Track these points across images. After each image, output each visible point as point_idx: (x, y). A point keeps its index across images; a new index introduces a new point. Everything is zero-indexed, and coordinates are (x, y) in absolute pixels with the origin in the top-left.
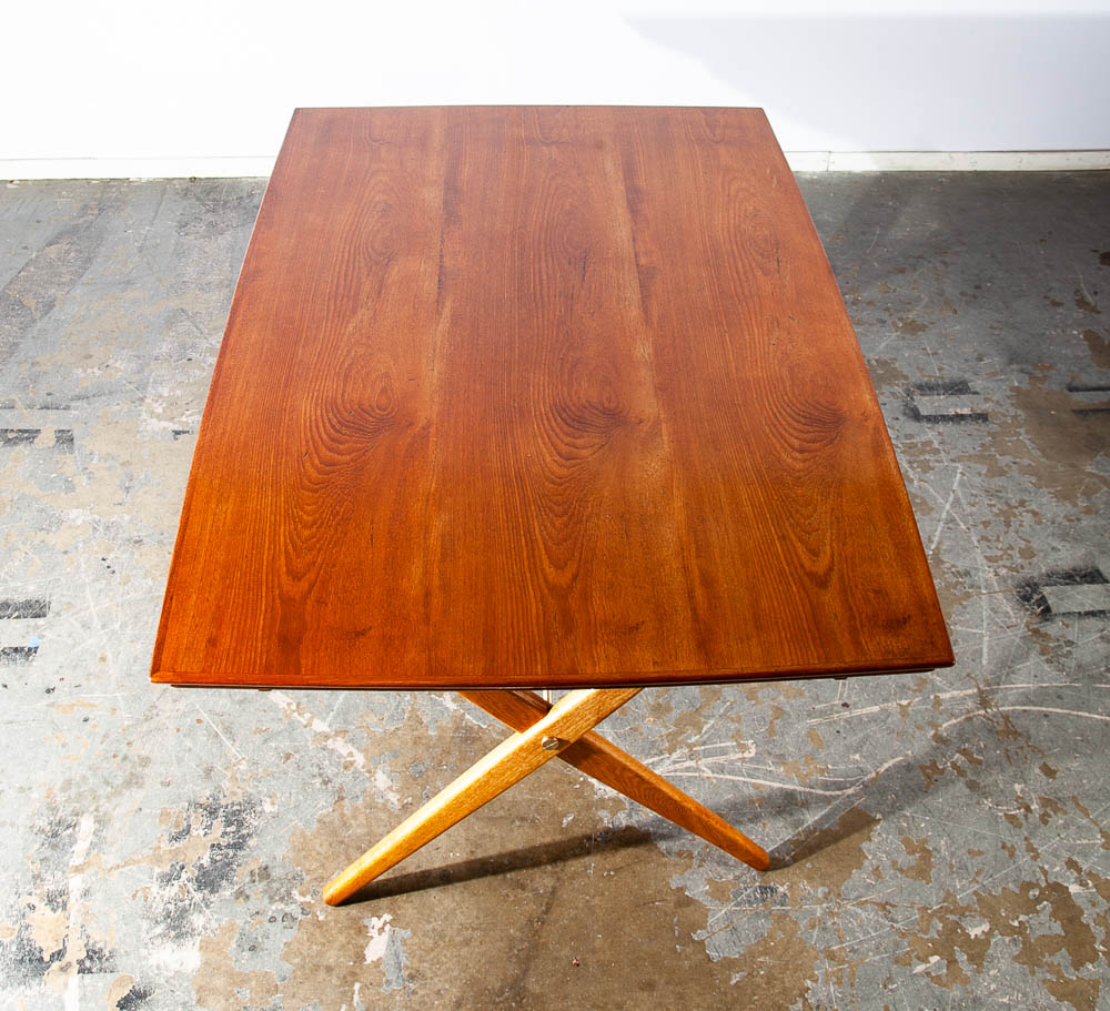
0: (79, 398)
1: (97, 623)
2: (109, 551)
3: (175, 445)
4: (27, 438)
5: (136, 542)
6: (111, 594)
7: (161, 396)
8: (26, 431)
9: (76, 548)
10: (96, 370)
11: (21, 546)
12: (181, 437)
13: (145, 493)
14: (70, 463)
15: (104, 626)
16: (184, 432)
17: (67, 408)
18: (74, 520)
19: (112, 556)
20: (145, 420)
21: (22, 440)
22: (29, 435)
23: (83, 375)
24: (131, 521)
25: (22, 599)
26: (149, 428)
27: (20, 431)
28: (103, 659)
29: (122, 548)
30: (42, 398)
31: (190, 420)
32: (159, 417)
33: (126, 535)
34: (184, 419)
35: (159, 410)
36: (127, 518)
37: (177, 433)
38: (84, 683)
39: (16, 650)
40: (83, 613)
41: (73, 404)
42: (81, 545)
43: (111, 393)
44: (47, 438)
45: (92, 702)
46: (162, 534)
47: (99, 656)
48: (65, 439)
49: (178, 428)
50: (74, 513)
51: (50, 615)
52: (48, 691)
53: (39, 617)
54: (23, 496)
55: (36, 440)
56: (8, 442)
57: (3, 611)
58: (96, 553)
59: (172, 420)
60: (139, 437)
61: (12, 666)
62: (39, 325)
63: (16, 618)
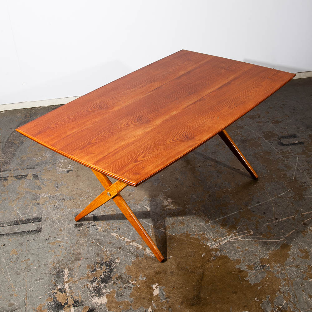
0: (37, 165)
1: (57, 221)
2: (56, 203)
3: (68, 174)
4: (24, 177)
5: (63, 200)
6: (59, 214)
7: (61, 162)
8: (24, 175)
9: (46, 203)
10: (40, 158)
11: (29, 205)
12: (69, 172)
13: (62, 187)
14: (38, 182)
15: (59, 222)
16: (70, 171)
17: (34, 168)
18: (43, 196)
19: (57, 204)
20: (58, 169)
21: (23, 178)
22: (25, 176)
23: (37, 159)
24: (60, 195)
25: (33, 218)
26: (59, 171)
27: (22, 175)
28: (61, 230)
29: (59, 202)
30: (26, 166)
31: (71, 167)
32: (61, 168)
33: (60, 198)
34: (69, 167)
35: (62, 166)
36: (59, 194)
37: (68, 171)
38: (57, 236)
39: (35, 230)
40: (52, 219)
41: (35, 167)
42: (47, 202)
43: (46, 163)
44: (30, 177)
45: (60, 241)
46: (70, 197)
47: (59, 229)
48: (35, 176)
49: (68, 170)
50: (43, 195)
51: (43, 221)
52: (47, 240)
53: (39, 221)
54: (27, 192)
55: (27, 177)
56: (19, 179)
57: (28, 221)
58: (52, 204)
59: (66, 168)
60: (57, 173)
61: (35, 235)
62: (20, 148)
63: (33, 222)
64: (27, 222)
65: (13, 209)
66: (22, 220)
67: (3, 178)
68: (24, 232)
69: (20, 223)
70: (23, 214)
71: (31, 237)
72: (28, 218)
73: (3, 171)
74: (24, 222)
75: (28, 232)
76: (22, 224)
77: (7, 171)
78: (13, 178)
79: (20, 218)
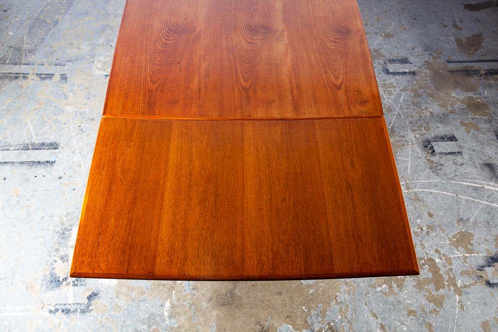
0: (69, 61)
1: (77, 152)
2: (82, 123)
3: (106, 80)
4: (49, 77)
5: (92, 120)
6: (83, 140)
7: (100, 61)
8: (49, 74)
9: (69, 122)
10: (75, 50)
11: (48, 121)
13: (95, 100)
14: (66, 87)
15: (80, 153)
17: (64, 65)
18: (68, 111)
19: (83, 125)
20: (94, 71)
21: (47, 78)
22: (50, 76)
23: (70, 52)
24: (89, 111)
25: (49, 142)
26: (96, 74)
27: (46, 74)
28: (80, 166)
29: (87, 122)
30: (54, 61)
32: (99, 69)
33: (88, 117)
34: (109, 70)
35: (100, 67)
36: (88, 110)
37: (107, 76)
38: (73, 175)
39: (47, 162)
40: (72, 148)
41: (67, 64)
42: (71, 121)
43: (81, 59)
44: (57, 77)
45: (76, 182)
47: (79, 164)
48: (64, 78)
49: (106, 73)
50: (68, 108)
51: (60, 148)
52: (60, 178)
53: (56, 149)
54: (48, 101)
55: (53, 78)
56: (42, 78)
57: (42, 146)
58: (77, 124)
59: (105, 70)
60: (92, 77)
61: (46, 168)
62: (53, 30)
63: (47, 149)
65: (26, 124)
66: (33, 144)
67: (22, 75)
68: (34, 162)
69: (30, 148)
70: (37, 135)
71: (40, 171)
72: (41, 141)
73: (24, 64)
74: (37, 147)
75: (39, 162)
76: (33, 150)
77: (29, 64)
78: (35, 77)
79: (33, 140)
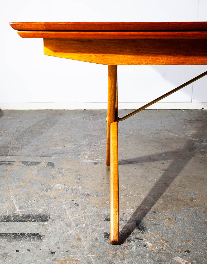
0: (55, 154)
1: (73, 224)
2: (75, 198)
3: (95, 166)
4: (35, 164)
5: (86, 195)
6: (78, 213)
7: (86, 154)
8: (35, 162)
9: (60, 197)
10: (60, 147)
11: (34, 196)
12: (98, 164)
13: (87, 180)
14: (53, 171)
15: (77, 225)
16: (98, 163)
17: (51, 156)
18: (57, 188)
19: (76, 199)
20: (82, 160)
21: (33, 164)
22: (37, 163)
23: (56, 149)
24: (82, 188)
25: (36, 214)
26: (84, 162)
27: (32, 162)
28: (79, 239)
29: (80, 197)
30: (40, 153)
31: (100, 160)
32: (87, 159)
33: (81, 193)
34: (97, 159)
35: (87, 157)
36: (80, 187)
37: (95, 163)
38: (71, 250)
39: (34, 234)
40: (66, 220)
41: (53, 155)
42: (61, 196)
43: (67, 153)
44: (44, 163)
45: (76, 259)
46: (97, 192)
47: (77, 237)
48: (51, 164)
49: (95, 162)
50: (57, 186)
51: (50, 221)
52: (52, 253)
53: (45, 221)
54: (35, 180)
55: (39, 164)
56: (28, 165)
57: (27, 218)
58: (69, 198)
59: (92, 160)
60: (80, 164)
61: (33, 242)
62: (38, 137)
63: (34, 221)
64: (25, 219)
65: (9, 198)
66: (17, 216)
67: (8, 163)
68: (15, 235)
69: (12, 219)
70: (20, 208)
71: (24, 245)
72: (27, 214)
73: (10, 156)
74: (21, 219)
75: (23, 235)
76: (16, 222)
77: (15, 156)
78: (21, 164)
79: (16, 212)
